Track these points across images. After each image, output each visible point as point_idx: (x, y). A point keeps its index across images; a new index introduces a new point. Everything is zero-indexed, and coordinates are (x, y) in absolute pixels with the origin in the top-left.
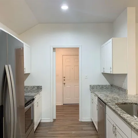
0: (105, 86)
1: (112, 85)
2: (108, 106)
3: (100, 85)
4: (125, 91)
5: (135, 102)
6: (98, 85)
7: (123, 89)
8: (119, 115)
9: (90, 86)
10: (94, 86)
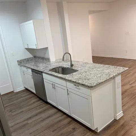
0: (30, 58)
1: (35, 57)
2: (45, 73)
3: (26, 59)
4: (48, 60)
5: (59, 66)
6: (25, 59)
7: (46, 58)
8: (57, 77)
9: (18, 61)
10: (21, 60)
